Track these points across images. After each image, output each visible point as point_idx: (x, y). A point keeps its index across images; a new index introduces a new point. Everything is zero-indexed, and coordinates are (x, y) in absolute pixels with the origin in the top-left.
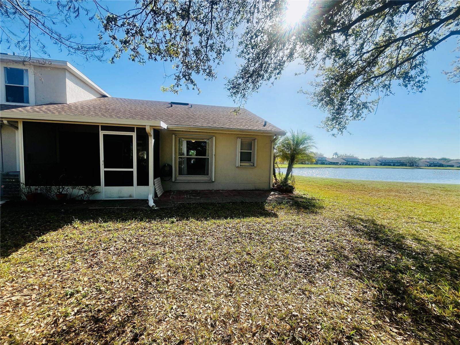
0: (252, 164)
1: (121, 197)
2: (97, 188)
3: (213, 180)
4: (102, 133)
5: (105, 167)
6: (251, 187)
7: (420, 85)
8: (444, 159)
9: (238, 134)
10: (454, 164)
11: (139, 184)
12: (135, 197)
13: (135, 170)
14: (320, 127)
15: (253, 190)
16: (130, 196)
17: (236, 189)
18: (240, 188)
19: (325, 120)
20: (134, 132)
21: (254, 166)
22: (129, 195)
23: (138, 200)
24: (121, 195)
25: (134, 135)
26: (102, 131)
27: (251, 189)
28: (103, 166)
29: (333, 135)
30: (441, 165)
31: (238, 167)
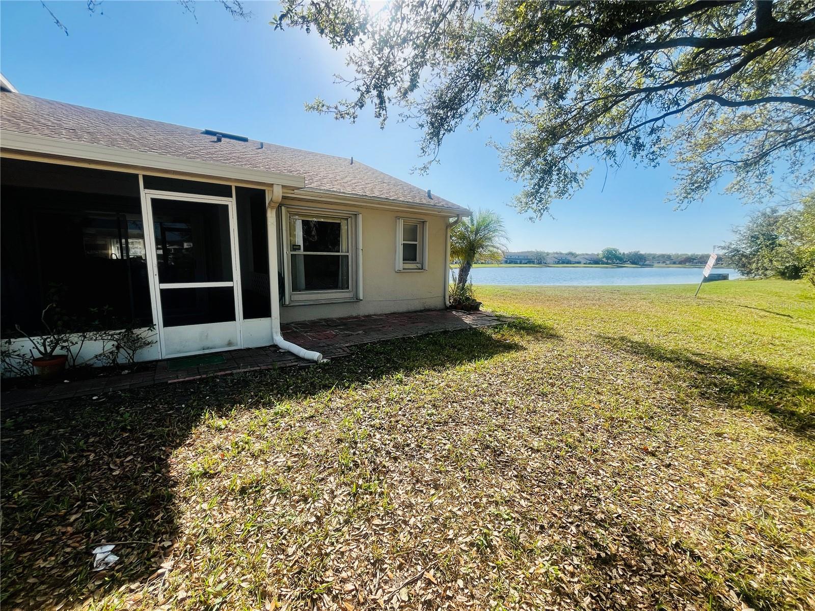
0: (419, 266)
1: (208, 348)
2: (143, 332)
3: (361, 298)
4: (147, 197)
5: (162, 280)
6: (416, 305)
7: (653, 158)
8: (571, 254)
9: (398, 211)
10: (581, 260)
11: (247, 315)
12: (241, 344)
13: (236, 284)
14: (510, 204)
15: (421, 311)
16: (230, 344)
17: (395, 310)
18: (403, 308)
19: (520, 194)
20: (231, 196)
21: (422, 269)
22: (226, 342)
23: (248, 349)
24: (209, 344)
25: (231, 203)
26: (147, 191)
27: (419, 309)
28: (157, 278)
29: (531, 219)
30: (569, 262)
31: (399, 272)
